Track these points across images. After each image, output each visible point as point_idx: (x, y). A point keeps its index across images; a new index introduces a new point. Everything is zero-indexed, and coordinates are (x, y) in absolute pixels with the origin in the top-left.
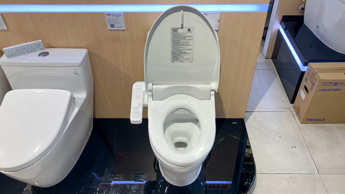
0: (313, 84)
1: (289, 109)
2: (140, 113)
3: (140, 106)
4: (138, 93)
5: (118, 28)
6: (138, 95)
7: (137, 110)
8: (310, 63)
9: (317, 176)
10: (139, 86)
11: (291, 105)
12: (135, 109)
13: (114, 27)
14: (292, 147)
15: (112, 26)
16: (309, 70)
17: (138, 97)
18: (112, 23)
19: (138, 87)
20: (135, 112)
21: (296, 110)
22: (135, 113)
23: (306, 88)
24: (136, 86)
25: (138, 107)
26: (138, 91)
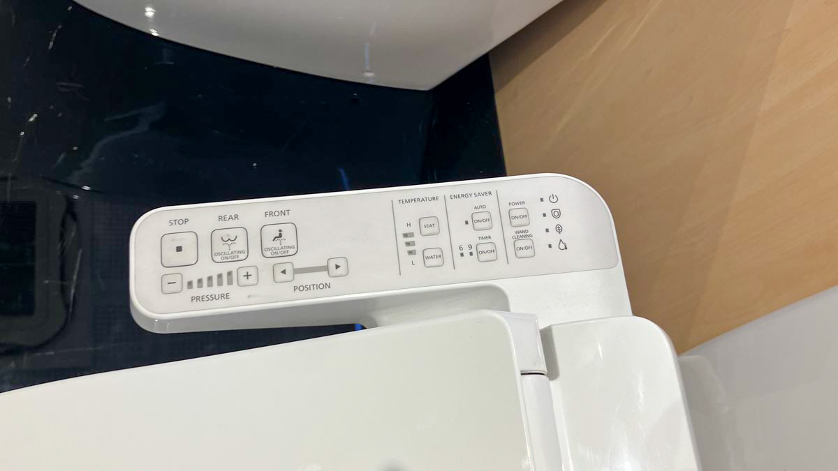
2: (225, 289)
3: (303, 279)
4: (467, 236)
6: (442, 241)
7: (255, 257)
10: (554, 237)
12: (272, 231)
17: (420, 242)
19: (537, 226)
20: (240, 245)
22: (220, 247)
24: (547, 207)
25: (300, 262)
26: (495, 234)
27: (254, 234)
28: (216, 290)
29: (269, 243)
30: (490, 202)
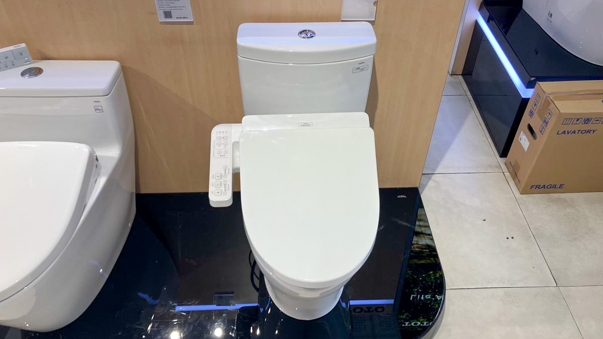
0: (545, 121)
1: (497, 167)
2: (227, 185)
3: (227, 173)
4: (222, 147)
5: (180, 18)
6: (223, 151)
7: (222, 180)
8: (539, 83)
9: (554, 290)
10: (225, 133)
11: (502, 161)
12: (217, 178)
13: (172, 18)
14: (508, 238)
15: (168, 14)
16: (537, 95)
17: (222, 154)
18: (167, 9)
19: (222, 135)
20: (219, 183)
21: (511, 170)
22: (219, 186)
23: (530, 128)
24: (218, 133)
25: (223, 173)
26: (222, 142)
27: (216, 181)
28: (227, 187)
29: (219, 178)
30: (216, 142)
